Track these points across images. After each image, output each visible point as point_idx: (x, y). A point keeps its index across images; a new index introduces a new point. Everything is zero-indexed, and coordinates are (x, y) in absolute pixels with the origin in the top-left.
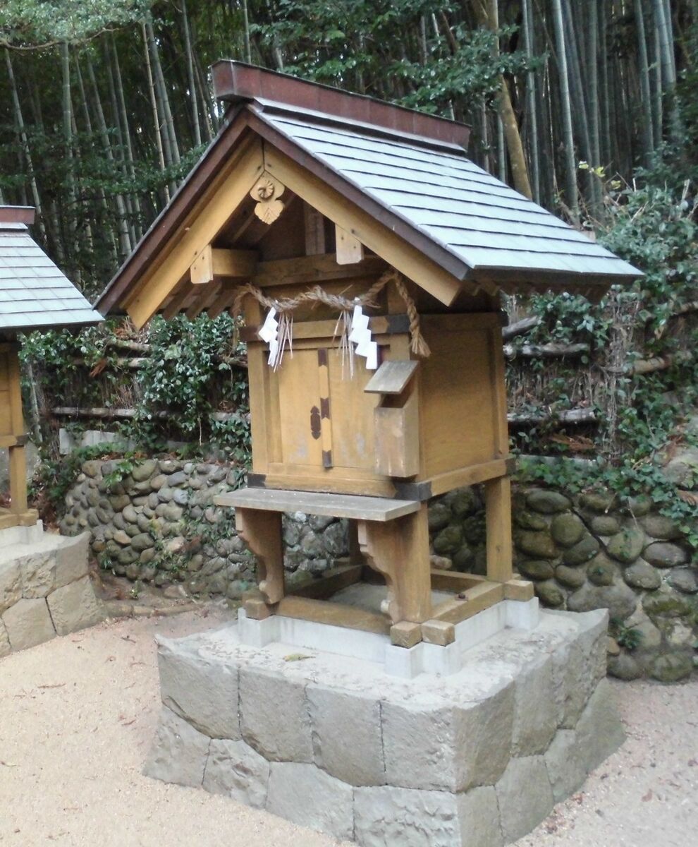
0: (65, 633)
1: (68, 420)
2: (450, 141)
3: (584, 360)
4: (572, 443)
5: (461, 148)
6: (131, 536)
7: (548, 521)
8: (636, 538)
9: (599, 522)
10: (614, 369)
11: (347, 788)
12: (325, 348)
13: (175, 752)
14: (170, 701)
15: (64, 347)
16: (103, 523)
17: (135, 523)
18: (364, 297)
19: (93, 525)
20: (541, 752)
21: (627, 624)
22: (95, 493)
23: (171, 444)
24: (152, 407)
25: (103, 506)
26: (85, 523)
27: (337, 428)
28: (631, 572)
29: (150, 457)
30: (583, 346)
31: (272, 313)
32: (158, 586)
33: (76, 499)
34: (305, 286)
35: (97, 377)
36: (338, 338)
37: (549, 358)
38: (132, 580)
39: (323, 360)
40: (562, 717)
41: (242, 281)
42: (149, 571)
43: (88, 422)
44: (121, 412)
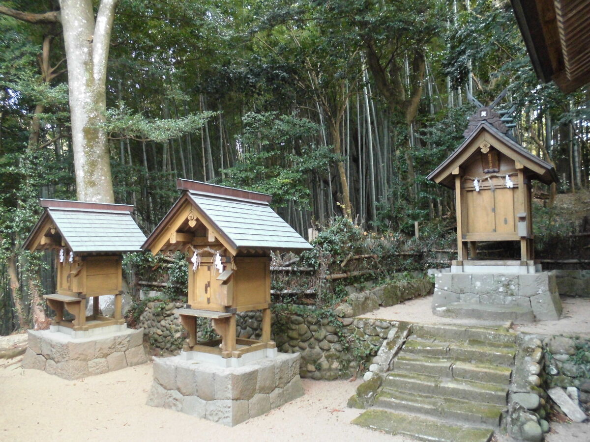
0: (131, 366)
1: (144, 286)
2: (264, 201)
3: (312, 273)
4: (308, 301)
5: (267, 203)
6: (163, 331)
7: (297, 327)
8: (323, 333)
9: (312, 327)
10: (321, 276)
11: (204, 402)
12: (210, 265)
13: (156, 396)
14: (156, 379)
15: (143, 258)
16: (153, 326)
17: (164, 327)
18: (220, 251)
19: (149, 327)
20: (268, 393)
21: (319, 362)
22: (151, 315)
23: (181, 297)
24: (173, 282)
25: (153, 320)
26: (146, 326)
27: (212, 290)
28: (322, 344)
29: (172, 302)
30: (312, 269)
31: (195, 254)
32: (172, 351)
33: (144, 317)
34: (205, 246)
35: (155, 270)
36: (212, 263)
37: (302, 272)
38: (162, 349)
39: (209, 269)
40: (277, 384)
41: (188, 243)
42: (168, 345)
43: (151, 287)
44: (164, 284)
